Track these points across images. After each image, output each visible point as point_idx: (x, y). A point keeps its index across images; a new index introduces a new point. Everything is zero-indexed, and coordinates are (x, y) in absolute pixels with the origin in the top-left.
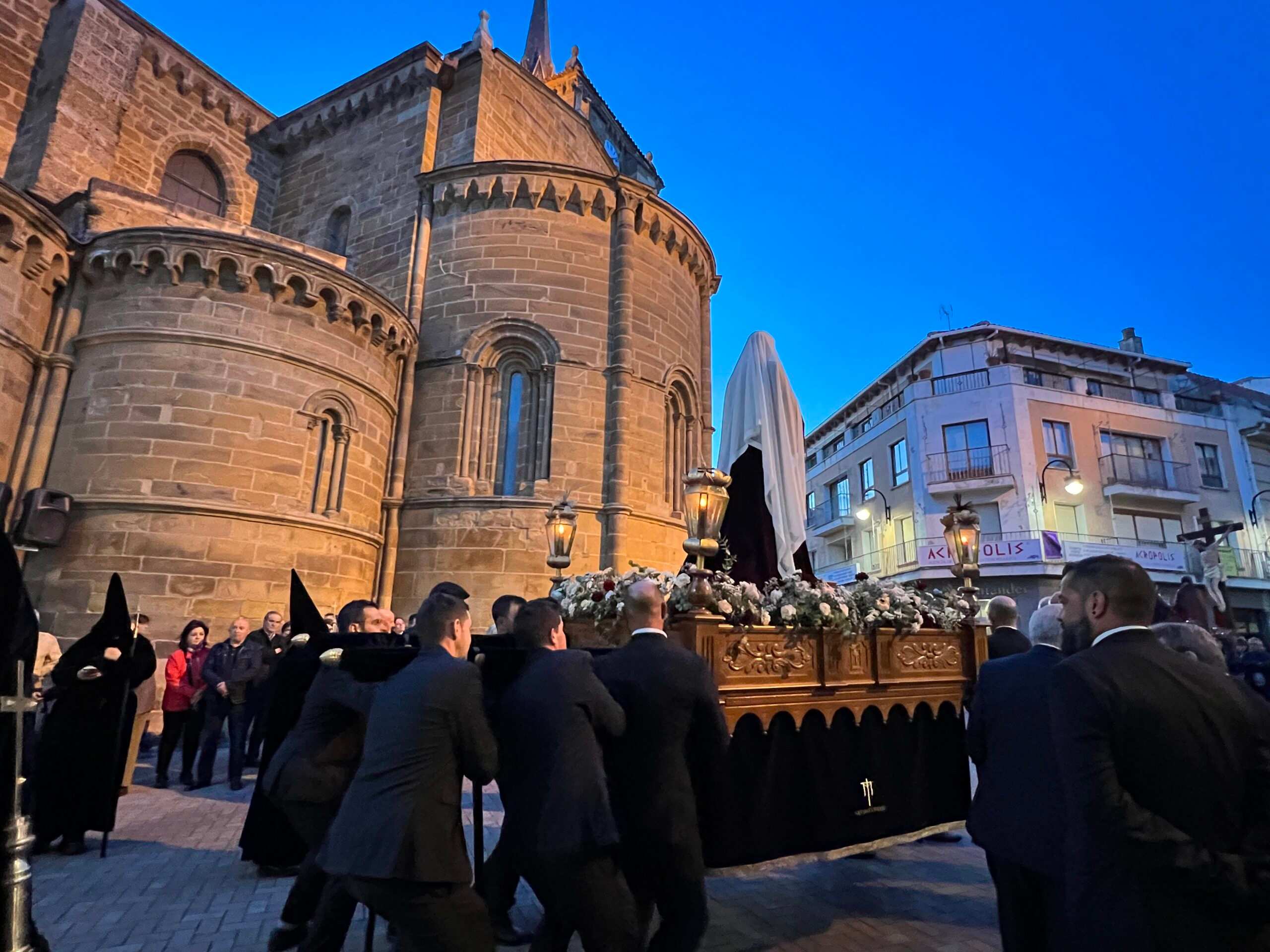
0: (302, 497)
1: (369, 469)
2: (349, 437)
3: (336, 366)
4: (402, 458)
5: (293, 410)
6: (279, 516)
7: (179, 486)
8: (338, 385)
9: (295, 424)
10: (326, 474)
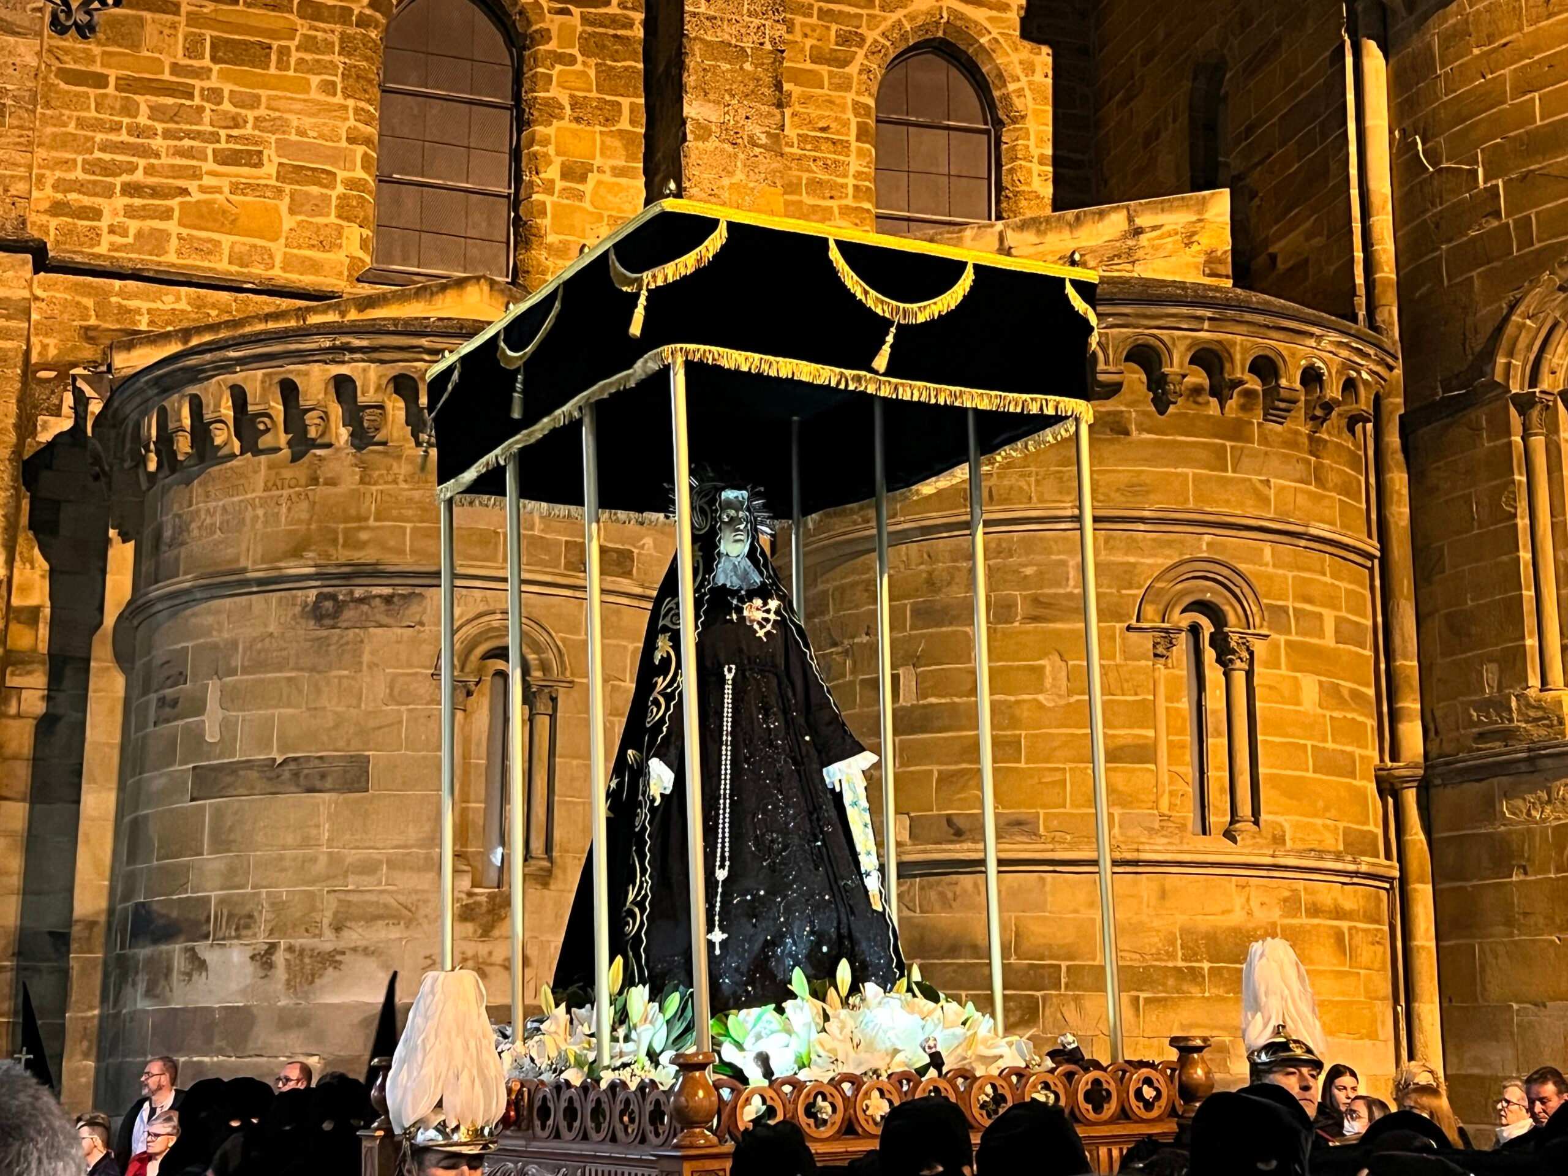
0: (1172, 806)
1: (1319, 711)
2: (1251, 654)
3: (1191, 505)
4: (1409, 664)
5: (1120, 626)
6: (1129, 856)
7: (949, 820)
8: (1204, 543)
9: (1128, 656)
10: (1217, 745)
